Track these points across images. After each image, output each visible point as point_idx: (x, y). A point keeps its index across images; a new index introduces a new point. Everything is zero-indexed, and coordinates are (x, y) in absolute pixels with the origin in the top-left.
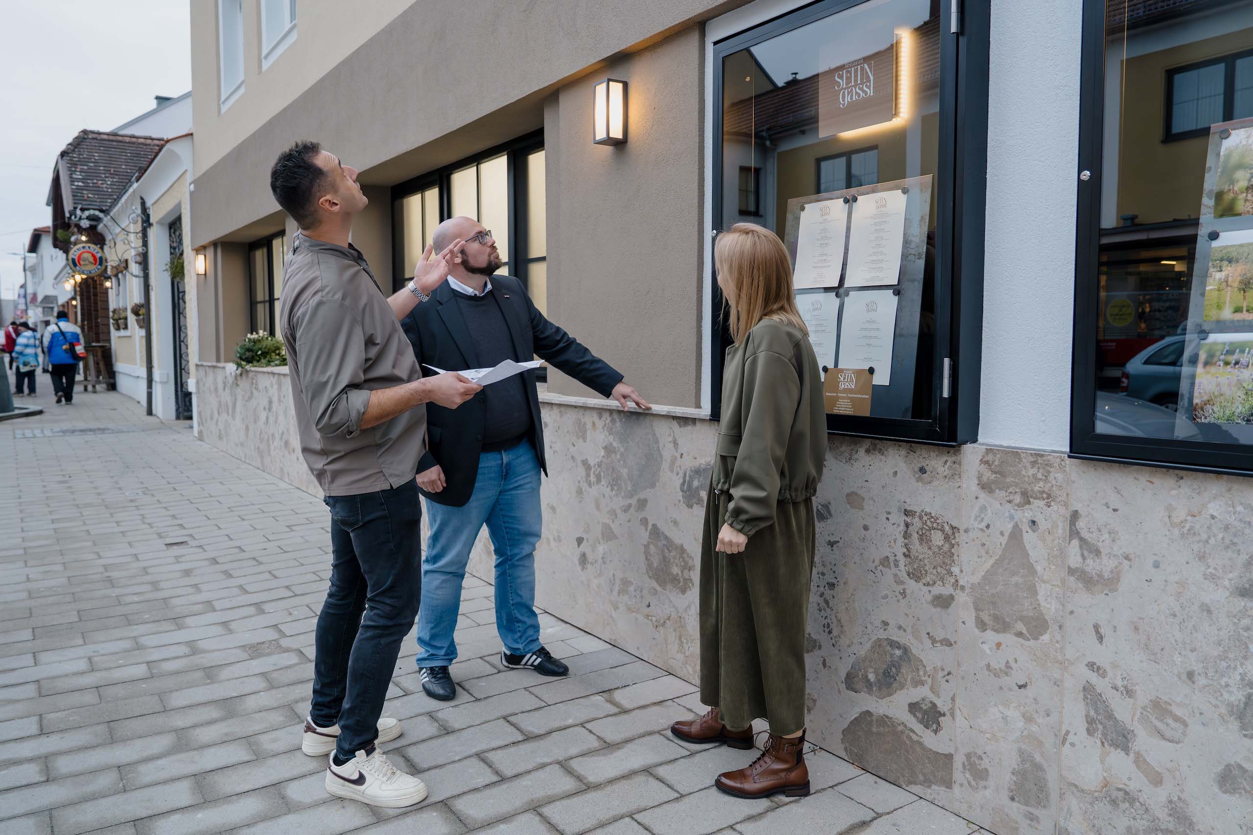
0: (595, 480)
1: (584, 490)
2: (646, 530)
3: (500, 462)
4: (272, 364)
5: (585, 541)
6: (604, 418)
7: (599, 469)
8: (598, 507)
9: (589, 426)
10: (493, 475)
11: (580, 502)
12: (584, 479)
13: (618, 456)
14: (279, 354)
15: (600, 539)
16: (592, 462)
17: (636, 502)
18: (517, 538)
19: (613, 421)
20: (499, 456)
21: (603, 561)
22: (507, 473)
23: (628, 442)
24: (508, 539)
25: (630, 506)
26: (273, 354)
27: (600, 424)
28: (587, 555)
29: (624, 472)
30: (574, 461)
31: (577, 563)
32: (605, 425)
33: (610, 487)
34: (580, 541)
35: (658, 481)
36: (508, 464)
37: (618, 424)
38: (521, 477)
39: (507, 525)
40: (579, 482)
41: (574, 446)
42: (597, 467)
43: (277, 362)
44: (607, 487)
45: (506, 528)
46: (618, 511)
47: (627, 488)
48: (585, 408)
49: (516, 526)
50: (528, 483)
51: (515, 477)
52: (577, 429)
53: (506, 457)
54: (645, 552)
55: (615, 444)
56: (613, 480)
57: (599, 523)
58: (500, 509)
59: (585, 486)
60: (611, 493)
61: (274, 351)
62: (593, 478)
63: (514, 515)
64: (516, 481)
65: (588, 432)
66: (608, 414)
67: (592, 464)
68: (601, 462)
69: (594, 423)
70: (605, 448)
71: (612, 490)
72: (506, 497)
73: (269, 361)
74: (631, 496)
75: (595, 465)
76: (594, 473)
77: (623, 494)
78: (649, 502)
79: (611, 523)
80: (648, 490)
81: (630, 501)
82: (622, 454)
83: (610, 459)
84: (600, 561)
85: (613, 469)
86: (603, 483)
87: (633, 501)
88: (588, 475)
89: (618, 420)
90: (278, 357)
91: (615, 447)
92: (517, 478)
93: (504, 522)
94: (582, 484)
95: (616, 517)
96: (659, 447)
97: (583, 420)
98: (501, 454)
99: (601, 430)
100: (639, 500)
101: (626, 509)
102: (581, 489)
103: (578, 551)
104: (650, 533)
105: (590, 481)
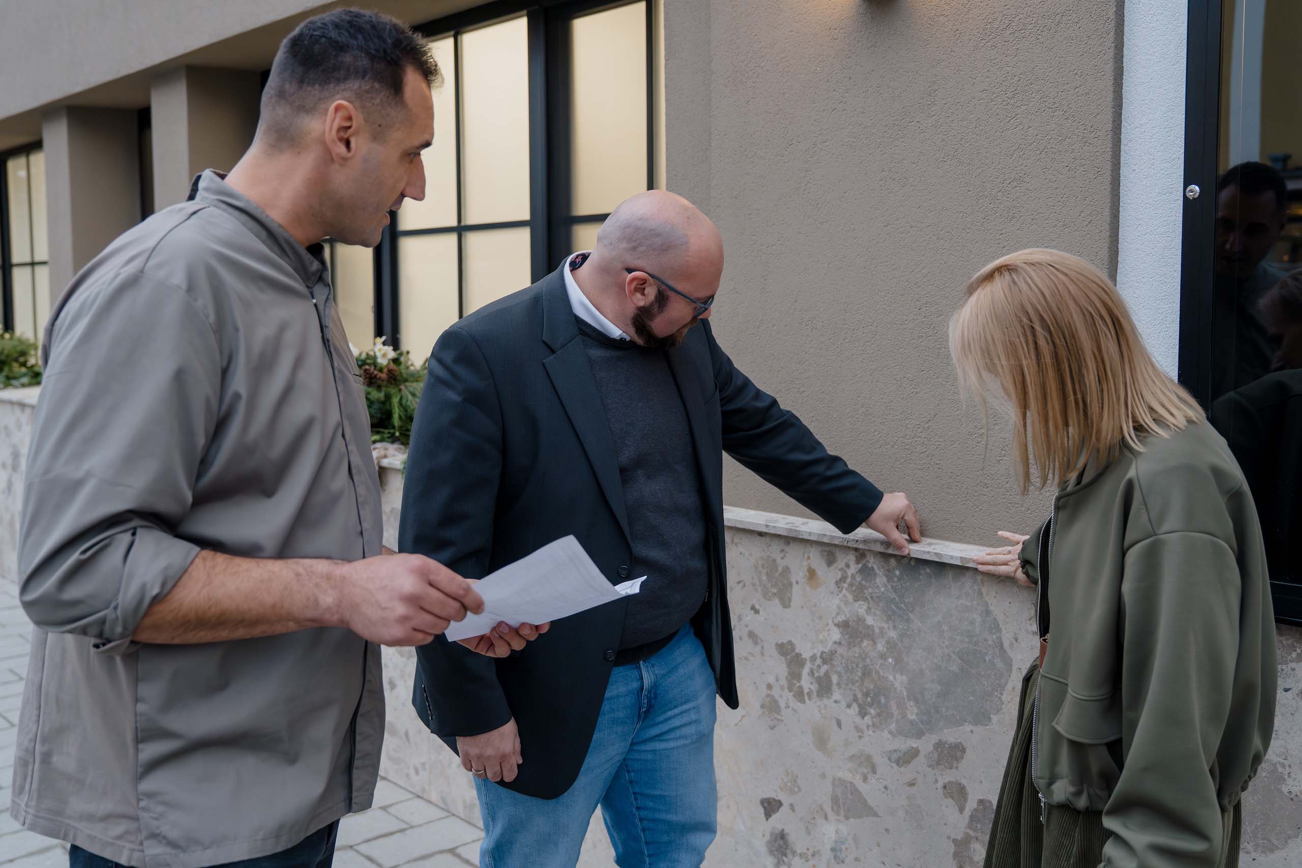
0: (814, 687)
1: (782, 704)
2: (961, 810)
3: (636, 685)
4: (14, 382)
5: (784, 809)
6: (840, 563)
7: (824, 668)
8: (821, 742)
9: (798, 575)
10: (621, 714)
11: (772, 728)
12: (784, 682)
13: (881, 646)
14: (24, 364)
15: (828, 810)
16: (805, 650)
17: (931, 748)
18: (665, 838)
19: (866, 572)
20: (635, 673)
21: (835, 857)
22: (650, 706)
23: (908, 621)
24: (647, 843)
25: (913, 753)
26: (15, 365)
27: (828, 575)
28: (791, 838)
29: (899, 681)
30: (756, 643)
31: (763, 849)
32: (843, 579)
33: (855, 706)
34: (770, 806)
35: (998, 711)
36: (655, 686)
37: (881, 579)
38: (676, 711)
39: (643, 813)
40: (769, 687)
41: (757, 612)
42: (819, 661)
43: (25, 380)
44: (849, 706)
45: (641, 820)
46: (881, 762)
47: (904, 716)
48: (790, 539)
49: (663, 816)
50: (690, 723)
51: (665, 712)
52: (764, 578)
53: (648, 674)
54: (956, 855)
55: (870, 621)
56: (866, 695)
57: (823, 776)
58: (631, 782)
59: (785, 697)
60: (858, 720)
61: (16, 360)
62: (806, 683)
63: (658, 793)
64: (666, 720)
65: (796, 590)
66: (851, 557)
67: (806, 655)
68: (833, 653)
69: (812, 573)
70: (844, 626)
71: (863, 714)
72: (643, 757)
73: (8, 378)
74: (919, 734)
75: (813, 658)
76: (812, 673)
77: (893, 726)
78: (968, 751)
79: (858, 782)
80: (968, 727)
81: (913, 743)
82: (891, 645)
83: (857, 649)
84: (827, 855)
85: (866, 673)
86: (836, 695)
87: (926, 745)
88: (794, 676)
89: (880, 572)
90: (23, 370)
91: (868, 627)
92: (670, 713)
93: (638, 808)
94: (776, 692)
95: (874, 771)
96: (1000, 639)
97: (781, 563)
98: (639, 668)
99: (833, 586)
100: (939, 745)
101: (905, 758)
102: (776, 702)
103: (768, 826)
104: (971, 817)
105: (801, 687)
